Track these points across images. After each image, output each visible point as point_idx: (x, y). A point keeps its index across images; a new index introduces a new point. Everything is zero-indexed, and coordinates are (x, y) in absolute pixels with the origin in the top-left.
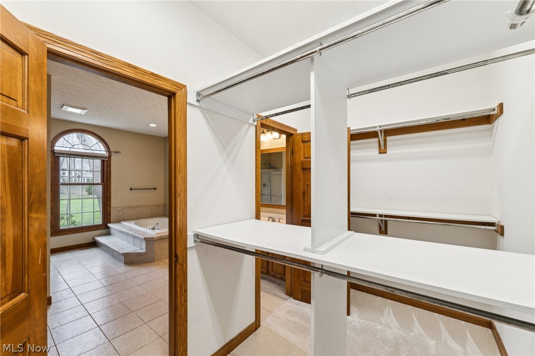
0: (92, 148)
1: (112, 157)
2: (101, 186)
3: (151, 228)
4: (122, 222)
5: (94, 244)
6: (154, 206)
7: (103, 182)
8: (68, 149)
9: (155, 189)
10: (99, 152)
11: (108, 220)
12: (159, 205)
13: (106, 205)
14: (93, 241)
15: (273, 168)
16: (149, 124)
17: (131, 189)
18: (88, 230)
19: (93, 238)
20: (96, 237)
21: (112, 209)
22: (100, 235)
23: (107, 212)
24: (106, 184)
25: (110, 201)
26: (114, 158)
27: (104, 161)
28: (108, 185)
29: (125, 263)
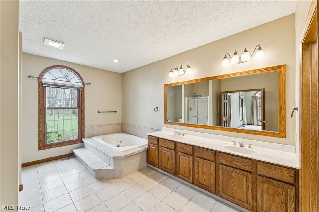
0: (71, 81)
1: (85, 87)
2: (78, 109)
3: (116, 145)
4: (92, 137)
5: (72, 155)
6: (115, 124)
7: (79, 107)
8: (53, 81)
9: (116, 112)
10: (75, 84)
11: (83, 136)
12: (119, 124)
13: (81, 124)
14: (72, 152)
15: (197, 96)
16: (113, 60)
17: (99, 112)
18: (67, 144)
19: (72, 150)
20: (73, 149)
21: (85, 127)
22: (77, 148)
23: (82, 130)
24: (81, 108)
25: (84, 121)
26: (87, 88)
27: (79, 90)
28: (83, 109)
29: (97, 178)
